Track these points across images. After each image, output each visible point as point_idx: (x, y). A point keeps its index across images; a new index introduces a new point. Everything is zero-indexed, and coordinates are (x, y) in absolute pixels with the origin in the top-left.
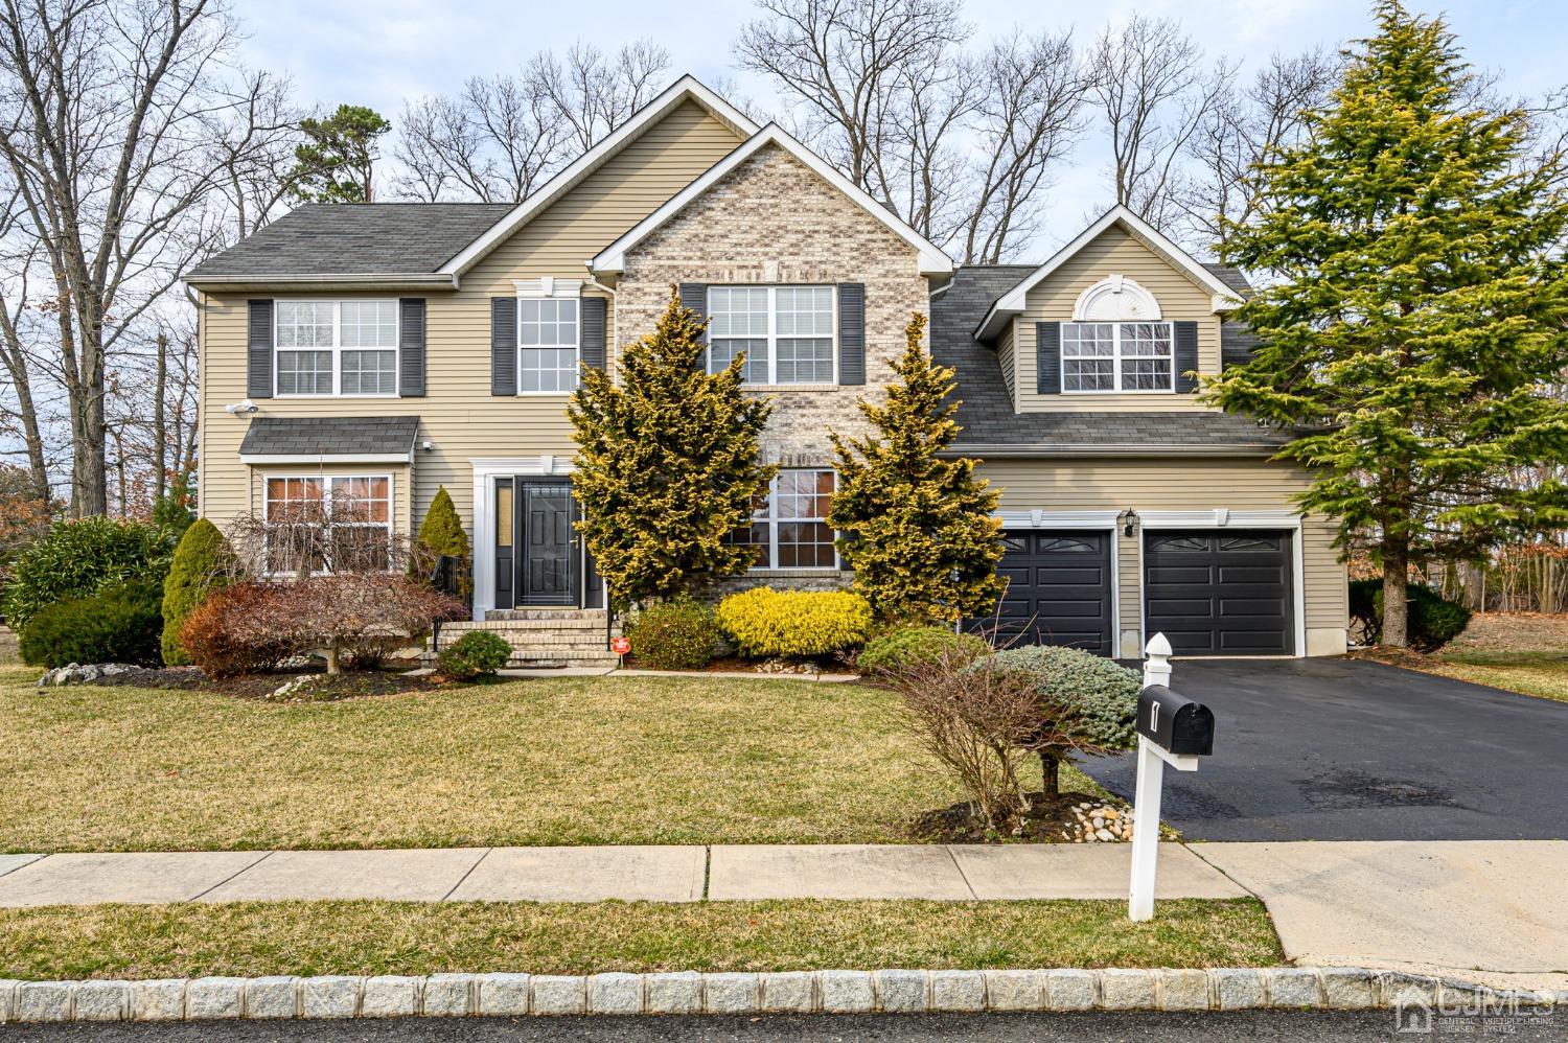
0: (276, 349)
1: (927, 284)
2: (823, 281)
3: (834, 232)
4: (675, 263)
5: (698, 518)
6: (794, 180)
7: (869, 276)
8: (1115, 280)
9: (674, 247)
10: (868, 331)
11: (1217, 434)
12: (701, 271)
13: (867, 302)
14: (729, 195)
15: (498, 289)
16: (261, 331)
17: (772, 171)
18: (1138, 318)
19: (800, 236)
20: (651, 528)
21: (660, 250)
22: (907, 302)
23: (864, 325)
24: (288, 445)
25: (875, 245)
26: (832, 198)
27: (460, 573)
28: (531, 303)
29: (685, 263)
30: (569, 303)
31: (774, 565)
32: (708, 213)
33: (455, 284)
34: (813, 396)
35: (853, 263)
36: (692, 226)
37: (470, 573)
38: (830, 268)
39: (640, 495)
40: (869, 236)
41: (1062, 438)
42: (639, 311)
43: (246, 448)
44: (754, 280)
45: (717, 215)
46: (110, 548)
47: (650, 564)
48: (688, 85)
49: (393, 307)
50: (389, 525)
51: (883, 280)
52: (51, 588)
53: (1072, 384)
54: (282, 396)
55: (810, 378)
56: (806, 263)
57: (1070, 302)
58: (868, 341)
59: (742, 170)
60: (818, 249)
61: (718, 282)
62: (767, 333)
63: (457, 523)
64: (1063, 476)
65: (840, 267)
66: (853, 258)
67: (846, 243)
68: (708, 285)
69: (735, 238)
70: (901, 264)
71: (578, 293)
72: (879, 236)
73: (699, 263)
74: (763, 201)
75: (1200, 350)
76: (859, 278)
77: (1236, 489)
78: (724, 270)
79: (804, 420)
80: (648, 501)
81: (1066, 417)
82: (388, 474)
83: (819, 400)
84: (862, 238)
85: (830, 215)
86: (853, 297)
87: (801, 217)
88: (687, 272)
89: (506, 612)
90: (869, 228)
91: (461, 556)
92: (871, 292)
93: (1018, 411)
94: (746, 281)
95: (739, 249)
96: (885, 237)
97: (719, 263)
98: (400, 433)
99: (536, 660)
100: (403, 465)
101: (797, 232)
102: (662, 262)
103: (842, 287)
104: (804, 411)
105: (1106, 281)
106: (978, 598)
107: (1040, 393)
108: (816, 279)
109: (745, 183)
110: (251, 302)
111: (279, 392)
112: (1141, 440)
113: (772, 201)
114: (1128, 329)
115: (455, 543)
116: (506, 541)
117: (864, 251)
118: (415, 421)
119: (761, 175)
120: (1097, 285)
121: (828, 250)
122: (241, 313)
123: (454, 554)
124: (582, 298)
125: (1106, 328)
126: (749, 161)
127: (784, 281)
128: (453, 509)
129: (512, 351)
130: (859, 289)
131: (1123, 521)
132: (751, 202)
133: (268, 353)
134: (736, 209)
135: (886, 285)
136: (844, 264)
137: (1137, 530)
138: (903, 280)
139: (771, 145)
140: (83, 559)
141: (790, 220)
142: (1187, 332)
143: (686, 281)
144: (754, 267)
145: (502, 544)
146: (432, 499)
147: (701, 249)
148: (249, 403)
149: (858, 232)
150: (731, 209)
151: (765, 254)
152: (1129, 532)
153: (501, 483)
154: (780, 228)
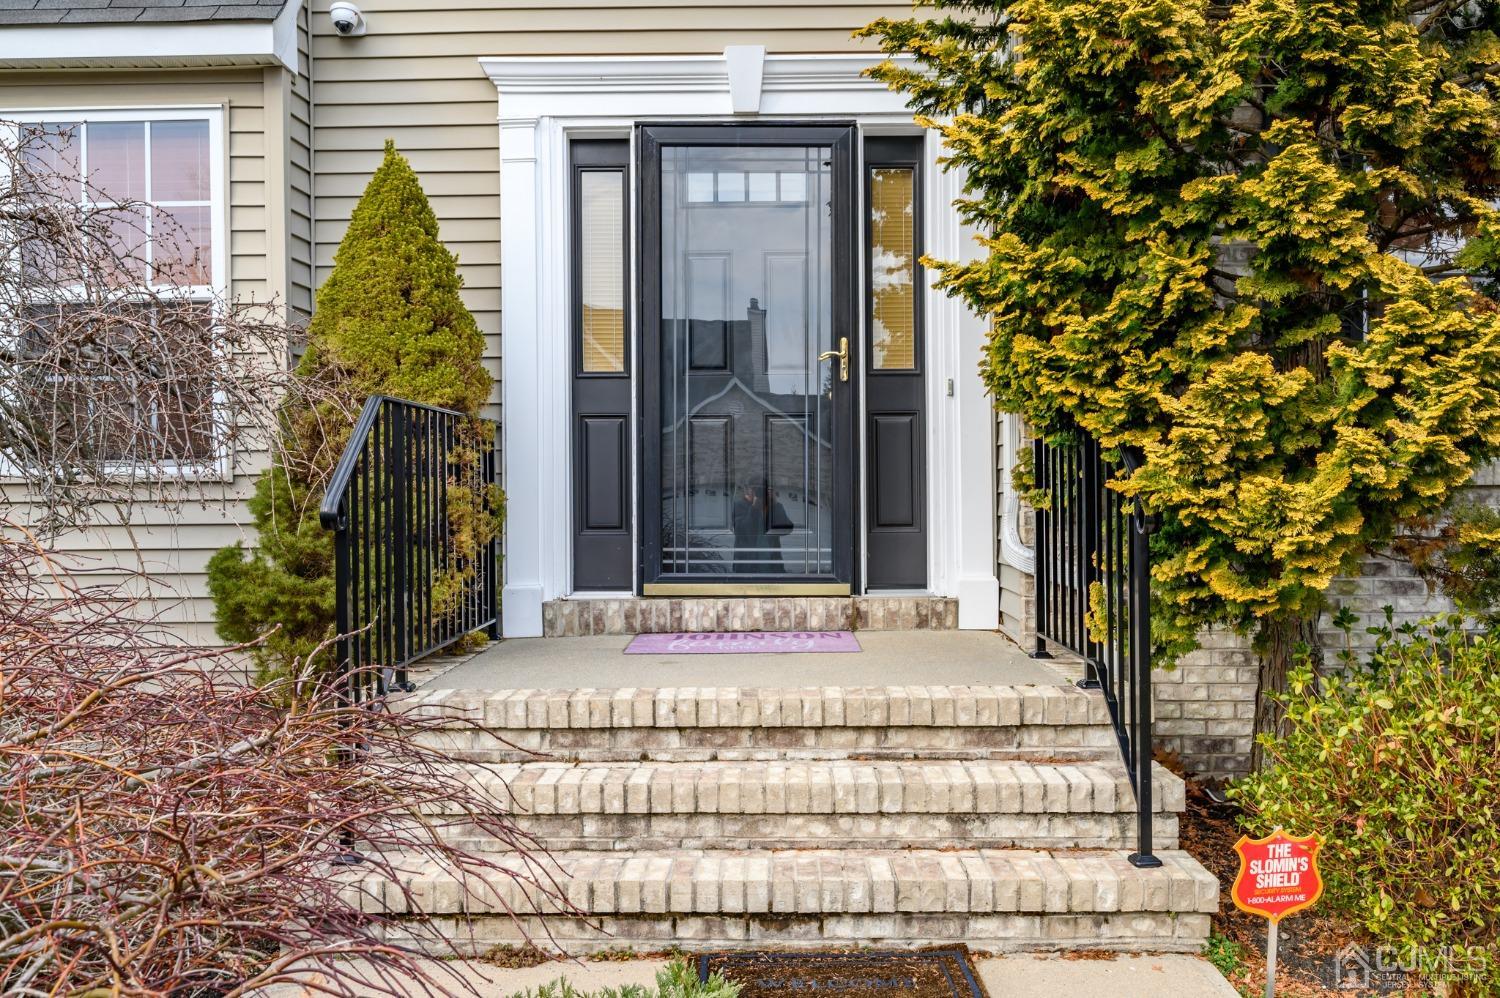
27: (458, 470)
37: (491, 468)
50: (216, 291)
63: (447, 284)
82: (209, 109)
89: (614, 602)
91: (460, 404)
99: (819, 917)
100: (257, 72)
115: (437, 355)
116: (604, 358)
123: (433, 393)
128: (431, 230)
145: (589, 366)
146: (360, 187)
153: (585, 154)
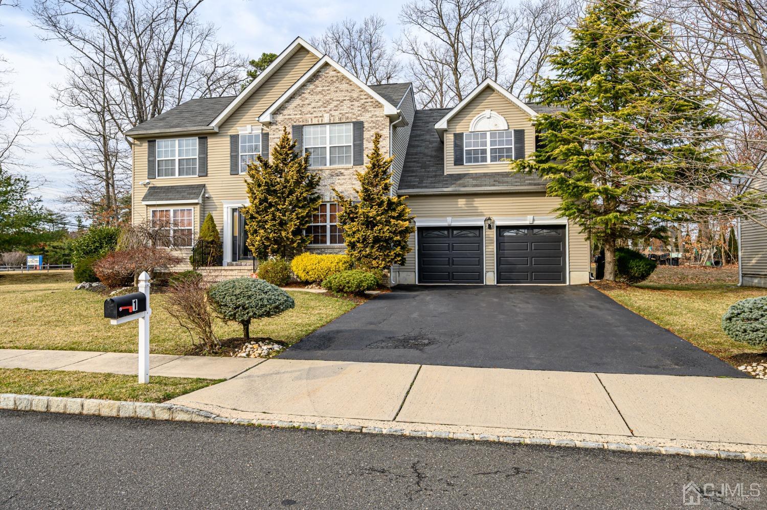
0: (157, 159)
1: (388, 120)
2: (347, 121)
3: (352, 100)
4: (291, 117)
5: (282, 224)
6: (336, 78)
7: (365, 118)
8: (487, 112)
9: (290, 111)
10: (365, 142)
11: (529, 182)
12: (301, 120)
13: (364, 129)
14: (311, 87)
15: (232, 132)
16: (152, 153)
17: (328, 75)
18: (498, 129)
19: (338, 102)
20: (264, 228)
21: (285, 112)
22: (380, 128)
23: (363, 139)
24: (158, 197)
25: (367, 104)
26: (351, 85)
28: (244, 137)
29: (294, 117)
30: (257, 136)
31: (328, 243)
32: (303, 95)
33: (216, 130)
34: (342, 171)
35: (359, 112)
36: (297, 101)
38: (350, 115)
39: (260, 215)
40: (365, 101)
41: (460, 185)
42: (277, 138)
43: (144, 199)
44: (320, 123)
45: (306, 95)
46: (105, 238)
47: (263, 243)
48: (299, 41)
49: (196, 140)
50: (192, 228)
51: (371, 119)
52: (84, 254)
53: (469, 160)
54: (159, 178)
55: (343, 163)
56: (340, 114)
57: (467, 124)
58: (365, 146)
59: (316, 76)
60: (345, 108)
61: (307, 124)
62: (326, 144)
64: (462, 202)
65: (354, 114)
66: (359, 110)
67: (356, 104)
68: (303, 125)
69: (313, 105)
70: (378, 112)
71: (260, 131)
72: (369, 100)
73: (299, 116)
74: (324, 88)
75: (526, 142)
76: (361, 119)
77: (538, 206)
78: (309, 119)
79: (339, 181)
80: (264, 217)
81: (465, 175)
82: (191, 207)
83: (346, 172)
84: (362, 101)
85: (350, 92)
86: (359, 127)
87: (339, 94)
88: (295, 120)
89: (234, 263)
90: (365, 97)
91: (218, 240)
92: (366, 125)
93: (445, 174)
94: (317, 123)
95: (315, 109)
96: (371, 100)
97: (307, 116)
98: (196, 191)
100: (197, 204)
101: (337, 101)
102: (286, 117)
103: (354, 123)
104: (339, 177)
105: (484, 113)
106: (393, 257)
107: (455, 165)
108: (344, 120)
109: (317, 81)
110: (149, 141)
111: (158, 176)
112: (494, 185)
113: (327, 88)
114: (493, 134)
115: (211, 235)
116: (236, 234)
117: (363, 107)
118: (204, 186)
119: (323, 77)
120: (479, 115)
121: (349, 107)
122: (145, 145)
123: (216, 240)
124: (262, 133)
125: (484, 134)
126: (318, 71)
127: (332, 122)
128: (213, 221)
129: (237, 156)
130: (362, 123)
131: (486, 222)
132: (319, 89)
133: (154, 161)
134: (314, 93)
135: (372, 121)
136: (356, 113)
137: (493, 226)
138: (379, 119)
139: (326, 64)
140: (95, 242)
141: (334, 95)
142: (520, 135)
143: (295, 124)
144: (320, 117)
145: (234, 235)
146: (206, 218)
147: (300, 110)
148: (148, 181)
149: (361, 99)
150: (312, 93)
151: (325, 111)
152: (490, 227)
153: (235, 210)
154: (331, 99)
